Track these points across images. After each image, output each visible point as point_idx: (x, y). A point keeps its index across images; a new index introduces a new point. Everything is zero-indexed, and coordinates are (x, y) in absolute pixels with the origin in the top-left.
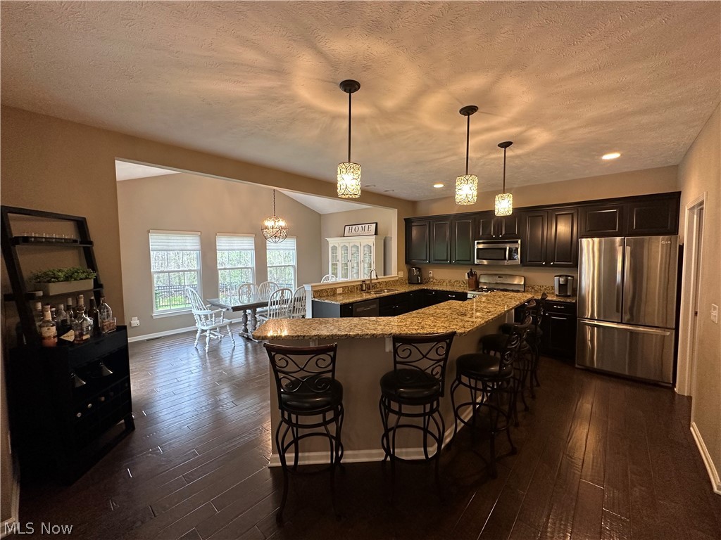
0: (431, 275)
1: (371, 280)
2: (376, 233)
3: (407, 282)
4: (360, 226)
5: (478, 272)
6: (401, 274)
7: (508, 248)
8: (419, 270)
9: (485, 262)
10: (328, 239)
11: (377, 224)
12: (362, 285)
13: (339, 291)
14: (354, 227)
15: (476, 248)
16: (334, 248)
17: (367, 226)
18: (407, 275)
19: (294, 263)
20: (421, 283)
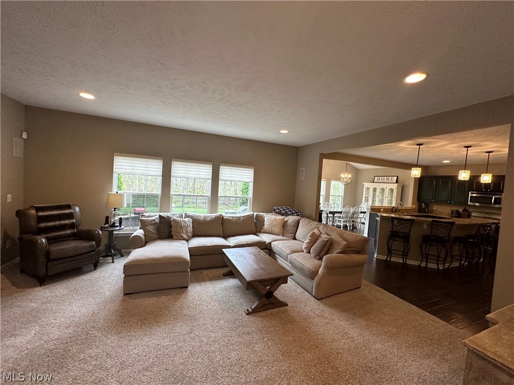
0: (435, 209)
1: (398, 207)
2: (397, 182)
3: (417, 211)
4: (385, 178)
5: (470, 210)
6: (414, 206)
7: (494, 197)
8: (426, 205)
9: (477, 204)
10: (364, 183)
11: (397, 177)
12: (392, 209)
13: (382, 210)
14: (381, 178)
15: (470, 195)
16: (368, 188)
17: (390, 178)
18: (417, 207)
19: (342, 195)
20: (427, 213)
